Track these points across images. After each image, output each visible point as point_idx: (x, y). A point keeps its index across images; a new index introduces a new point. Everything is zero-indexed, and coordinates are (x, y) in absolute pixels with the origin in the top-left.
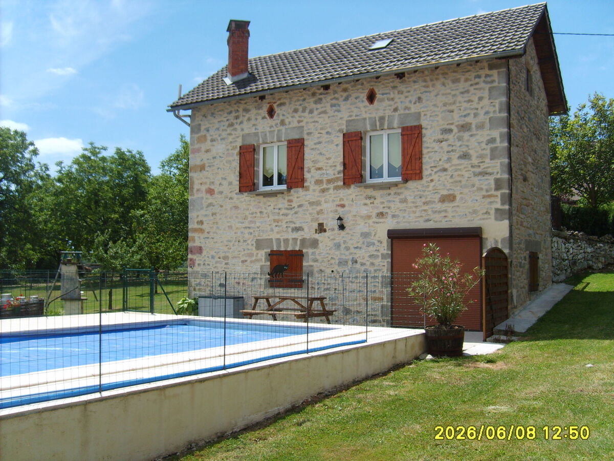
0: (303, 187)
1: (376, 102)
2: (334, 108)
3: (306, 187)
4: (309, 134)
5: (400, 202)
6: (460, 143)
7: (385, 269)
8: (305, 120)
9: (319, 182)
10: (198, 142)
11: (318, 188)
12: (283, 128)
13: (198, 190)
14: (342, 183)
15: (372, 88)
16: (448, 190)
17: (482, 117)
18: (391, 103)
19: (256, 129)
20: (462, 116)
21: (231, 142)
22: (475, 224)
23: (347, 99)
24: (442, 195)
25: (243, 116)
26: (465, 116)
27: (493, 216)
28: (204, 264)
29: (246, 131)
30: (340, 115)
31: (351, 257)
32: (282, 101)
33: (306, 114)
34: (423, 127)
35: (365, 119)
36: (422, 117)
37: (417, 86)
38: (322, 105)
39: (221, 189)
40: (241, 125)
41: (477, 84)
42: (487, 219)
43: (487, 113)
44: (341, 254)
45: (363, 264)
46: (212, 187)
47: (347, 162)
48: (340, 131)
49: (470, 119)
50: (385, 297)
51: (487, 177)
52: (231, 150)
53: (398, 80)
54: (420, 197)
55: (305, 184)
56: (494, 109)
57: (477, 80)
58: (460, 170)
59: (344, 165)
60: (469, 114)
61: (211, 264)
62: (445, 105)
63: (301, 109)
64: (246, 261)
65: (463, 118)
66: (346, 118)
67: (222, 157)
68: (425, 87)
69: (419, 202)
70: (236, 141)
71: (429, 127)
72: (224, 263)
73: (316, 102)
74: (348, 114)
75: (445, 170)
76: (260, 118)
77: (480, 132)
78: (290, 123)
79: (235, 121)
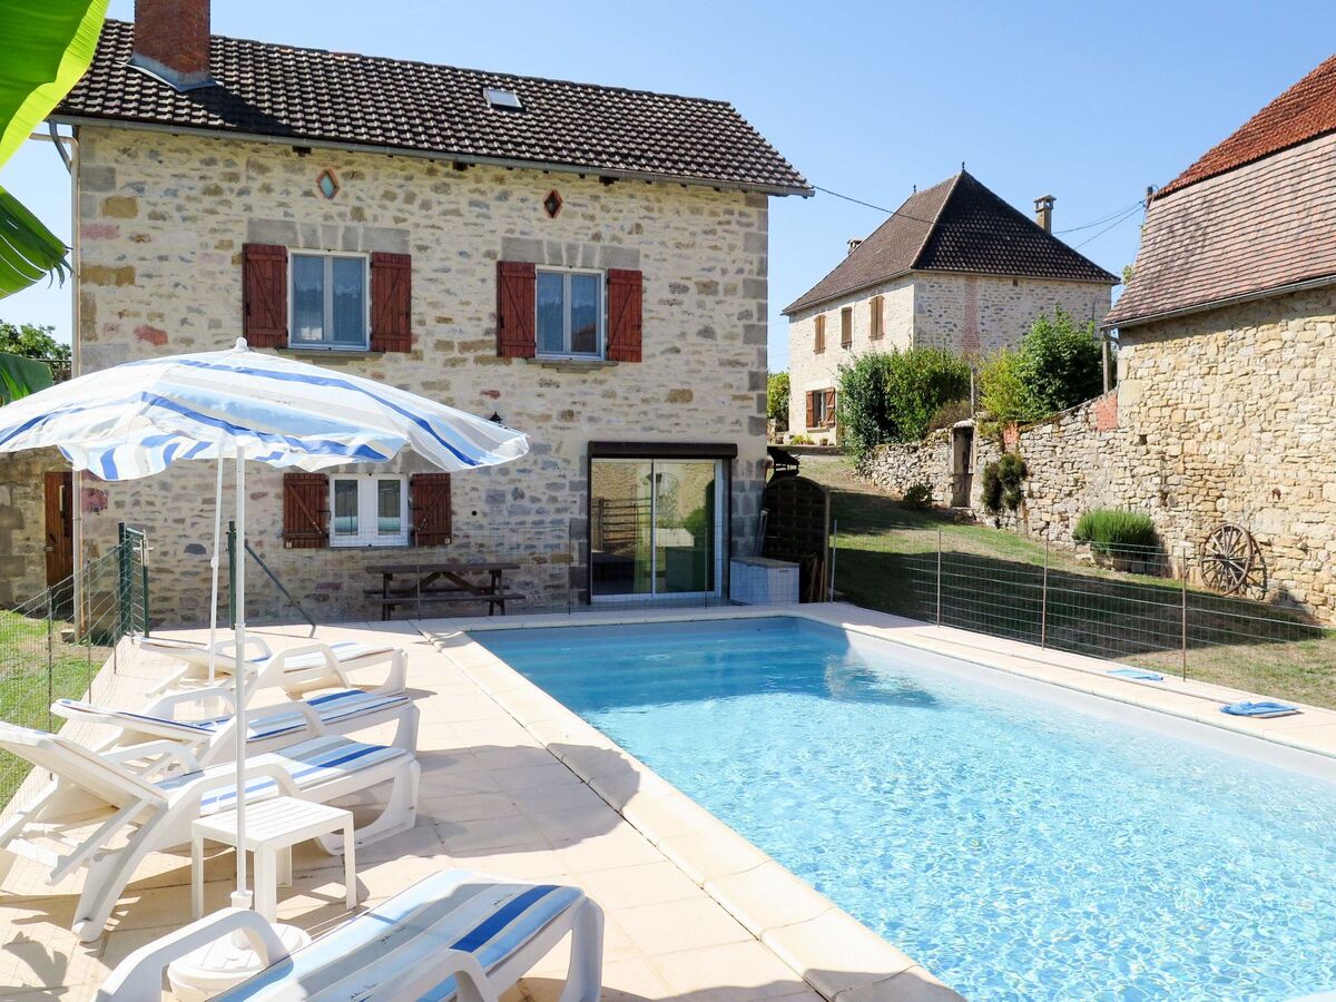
0: (407, 350)
1: (560, 216)
2: (477, 209)
3: (416, 352)
4: (422, 248)
5: (604, 396)
6: (701, 311)
7: (576, 508)
8: (412, 220)
9: (444, 345)
10: (105, 213)
11: (441, 356)
12: (359, 227)
13: (112, 328)
14: (493, 353)
15: (553, 188)
16: (682, 383)
17: (732, 278)
18: (588, 223)
19: (286, 214)
20: (704, 269)
21: (213, 231)
22: (723, 437)
23: (504, 197)
24: (672, 390)
25: (249, 178)
26: (709, 270)
27: (745, 427)
28: (137, 503)
29: (258, 214)
30: (489, 225)
31: (513, 487)
32: (354, 168)
33: (414, 207)
34: (643, 274)
35: (539, 243)
36: (642, 259)
37: (634, 204)
38: (452, 198)
39: (187, 331)
40: (244, 196)
41: (728, 223)
42: (738, 431)
43: (740, 271)
44: (491, 481)
45: (534, 500)
46: (157, 325)
47: (506, 313)
48: (489, 254)
49: (715, 276)
50: (576, 555)
51: (739, 368)
52: (216, 247)
53: (602, 186)
54: (638, 391)
55: (414, 347)
56: (751, 267)
57: (728, 217)
58: (700, 353)
59: (500, 319)
60: (715, 268)
61: (158, 502)
62: (678, 246)
63: (401, 194)
64: (264, 495)
65: (707, 273)
66: (501, 233)
67: (188, 261)
68: (647, 209)
69: (635, 398)
70: (230, 230)
71: (653, 278)
72: (199, 500)
73: (436, 189)
74: (508, 227)
75: (677, 351)
76: (296, 192)
77: (730, 299)
78: (375, 218)
79: (225, 185)
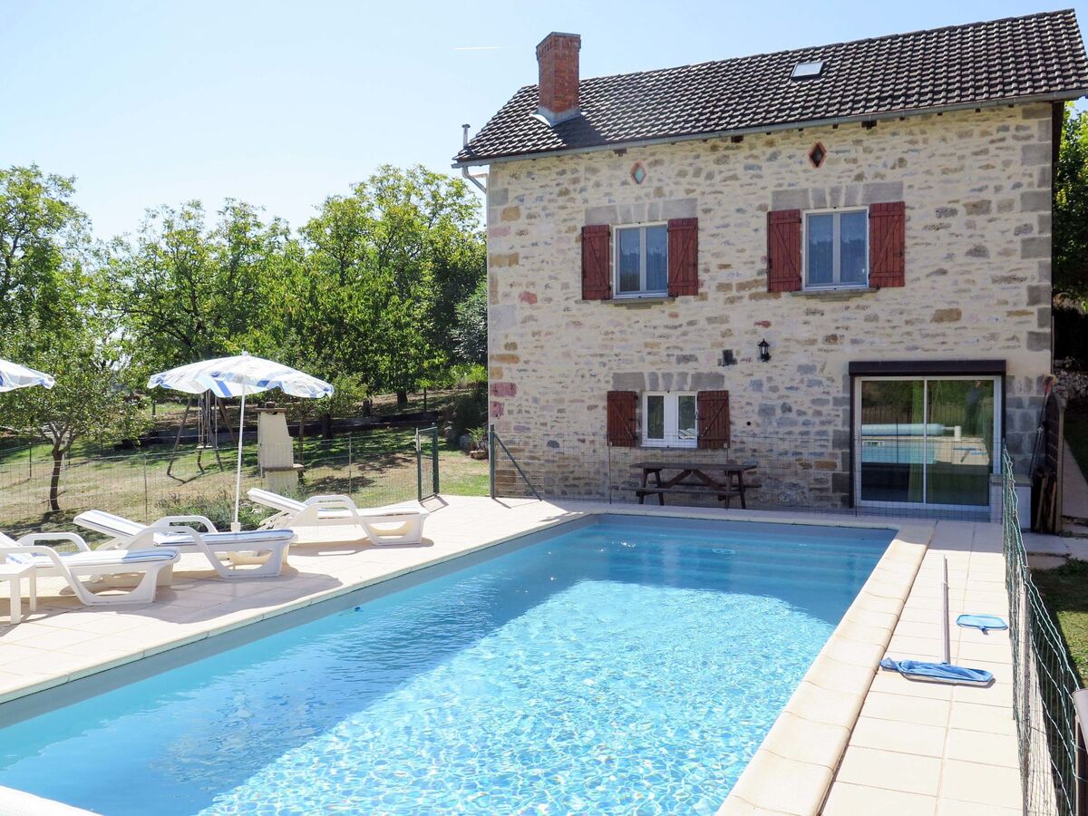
0: (695, 293)
1: (824, 165)
2: (751, 172)
3: (702, 294)
4: (707, 211)
5: (866, 320)
6: (971, 231)
7: (839, 421)
8: (699, 190)
9: (723, 287)
10: (503, 219)
11: (722, 296)
12: (660, 202)
13: (506, 295)
14: (765, 289)
15: (817, 141)
16: (950, 303)
17: (1007, 194)
18: (851, 166)
19: (610, 201)
20: (974, 190)
21: (565, 220)
22: (994, 354)
23: (773, 157)
24: (937, 311)
25: (586, 179)
26: (980, 190)
27: (1024, 343)
28: (520, 412)
29: (593, 204)
30: (761, 183)
31: (781, 402)
32: (657, 158)
33: (701, 179)
34: (906, 204)
35: (805, 191)
36: (905, 191)
37: (896, 140)
38: (730, 166)
39: (549, 293)
40: (584, 193)
41: (1003, 140)
42: (1014, 347)
43: (1018, 185)
44: (763, 397)
45: (801, 413)
46: (531, 290)
47: (774, 257)
48: (762, 208)
49: (988, 195)
50: (839, 462)
51: (1016, 284)
52: (566, 232)
53: (865, 130)
54: (901, 313)
55: (700, 290)
56: (1030, 180)
57: (1002, 134)
58: (968, 272)
59: (770, 261)
60: (987, 187)
61: (532, 411)
62: (945, 172)
63: (691, 171)
64: (596, 407)
65: (977, 193)
66: (771, 189)
67: (550, 244)
68: (911, 142)
69: (898, 320)
70: (574, 219)
71: (917, 206)
72: (556, 410)
73: (718, 162)
74: (777, 182)
75: (943, 272)
76: (617, 183)
77: (1004, 215)
78: (671, 193)
79: (571, 187)
